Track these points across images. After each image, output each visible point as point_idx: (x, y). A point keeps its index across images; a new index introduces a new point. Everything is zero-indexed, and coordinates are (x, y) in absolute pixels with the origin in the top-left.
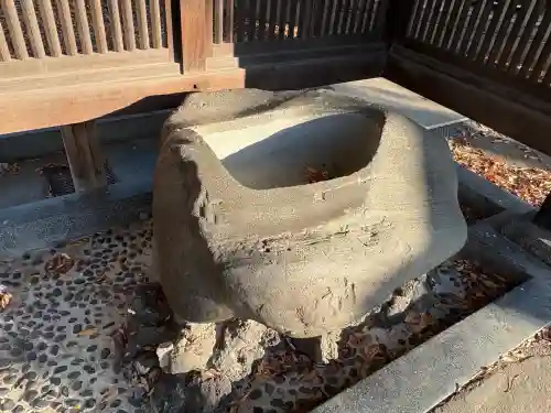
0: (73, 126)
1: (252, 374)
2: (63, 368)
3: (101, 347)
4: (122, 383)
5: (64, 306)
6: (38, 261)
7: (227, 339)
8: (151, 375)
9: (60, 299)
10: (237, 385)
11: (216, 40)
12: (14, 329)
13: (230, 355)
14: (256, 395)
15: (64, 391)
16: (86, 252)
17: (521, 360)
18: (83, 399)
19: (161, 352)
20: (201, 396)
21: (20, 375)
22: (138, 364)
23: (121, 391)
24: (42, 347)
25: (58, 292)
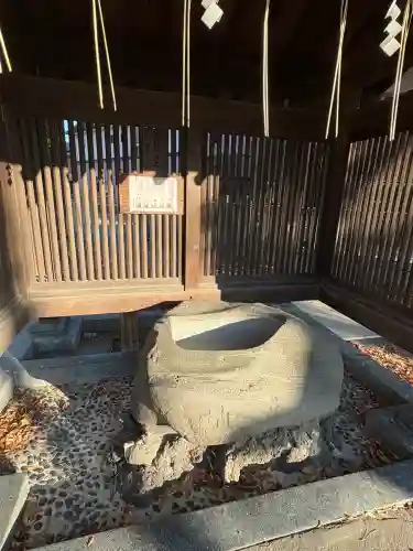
0: (125, 314)
1: (179, 479)
2: (78, 450)
3: (102, 443)
4: (105, 467)
5: (93, 415)
6: (91, 387)
7: (166, 447)
8: (120, 465)
9: (92, 411)
10: (167, 484)
11: (205, 274)
12: (63, 422)
13: (166, 458)
14: (178, 495)
15: (74, 463)
16: (117, 387)
17: (384, 519)
18: (81, 470)
19: (126, 446)
20: (141, 481)
21: (56, 448)
22: (114, 454)
23: (102, 471)
24: (72, 435)
25: (93, 407)
